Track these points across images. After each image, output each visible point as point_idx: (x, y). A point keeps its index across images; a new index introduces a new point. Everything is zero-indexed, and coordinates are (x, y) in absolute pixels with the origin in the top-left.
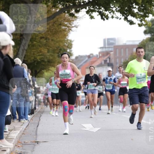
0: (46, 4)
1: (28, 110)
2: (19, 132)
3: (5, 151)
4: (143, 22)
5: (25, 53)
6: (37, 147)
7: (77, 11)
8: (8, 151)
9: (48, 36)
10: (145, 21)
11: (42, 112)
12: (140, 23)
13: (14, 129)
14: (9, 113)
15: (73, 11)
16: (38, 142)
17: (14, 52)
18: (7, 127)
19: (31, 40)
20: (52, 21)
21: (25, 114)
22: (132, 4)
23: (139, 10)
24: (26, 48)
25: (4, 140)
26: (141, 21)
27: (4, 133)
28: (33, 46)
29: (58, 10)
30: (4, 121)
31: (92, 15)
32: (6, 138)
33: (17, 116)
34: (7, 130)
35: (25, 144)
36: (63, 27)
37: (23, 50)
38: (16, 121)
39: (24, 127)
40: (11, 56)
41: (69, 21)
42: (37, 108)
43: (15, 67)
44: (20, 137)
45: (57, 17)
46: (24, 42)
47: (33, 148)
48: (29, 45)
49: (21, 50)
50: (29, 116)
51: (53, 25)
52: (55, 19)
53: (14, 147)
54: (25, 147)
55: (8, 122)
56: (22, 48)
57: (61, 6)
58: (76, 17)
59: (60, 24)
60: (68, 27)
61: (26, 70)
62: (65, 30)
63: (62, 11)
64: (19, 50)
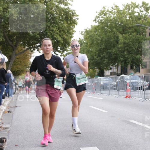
0: (21, 46)
1: (12, 93)
2: (8, 102)
3: (2, 110)
4: (62, 54)
5: (11, 67)
6: (16, 109)
7: (34, 50)
8: (4, 110)
9: (21, 60)
10: (63, 54)
11: (18, 94)
12: (61, 55)
13: (6, 101)
14: (4, 94)
15: (32, 50)
16: (16, 107)
17: (6, 67)
18: (3, 100)
19: (14, 62)
20: (23, 54)
21: (11, 94)
22: (58, 47)
23: (61, 49)
24: (12, 65)
25: (2, 105)
26: (61, 54)
27: (2, 103)
28: (15, 64)
29: (26, 49)
30: (2, 97)
31: (40, 51)
32: (3, 105)
33: (8, 95)
34: (3, 101)
35: (11, 107)
36: (28, 57)
37: (10, 66)
38: (7, 97)
39: (11, 100)
40: (5, 69)
41: (31, 54)
42: (16, 91)
43: (7, 74)
44: (9, 104)
45: (25, 52)
46: (11, 63)
47: (15, 109)
48: (13, 64)
49: (9, 66)
50: (13, 95)
51: (23, 55)
52: (24, 53)
53: (6, 109)
54: (11, 108)
55: (4, 98)
56: (10, 65)
57: (27, 47)
58: (34, 52)
59: (27, 55)
60: (30, 56)
61: (12, 75)
62: (28, 58)
63: (27, 49)
64: (8, 66)
